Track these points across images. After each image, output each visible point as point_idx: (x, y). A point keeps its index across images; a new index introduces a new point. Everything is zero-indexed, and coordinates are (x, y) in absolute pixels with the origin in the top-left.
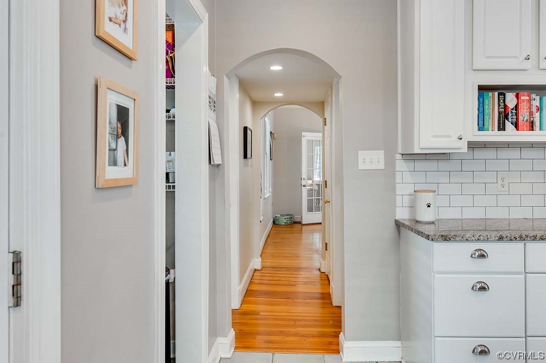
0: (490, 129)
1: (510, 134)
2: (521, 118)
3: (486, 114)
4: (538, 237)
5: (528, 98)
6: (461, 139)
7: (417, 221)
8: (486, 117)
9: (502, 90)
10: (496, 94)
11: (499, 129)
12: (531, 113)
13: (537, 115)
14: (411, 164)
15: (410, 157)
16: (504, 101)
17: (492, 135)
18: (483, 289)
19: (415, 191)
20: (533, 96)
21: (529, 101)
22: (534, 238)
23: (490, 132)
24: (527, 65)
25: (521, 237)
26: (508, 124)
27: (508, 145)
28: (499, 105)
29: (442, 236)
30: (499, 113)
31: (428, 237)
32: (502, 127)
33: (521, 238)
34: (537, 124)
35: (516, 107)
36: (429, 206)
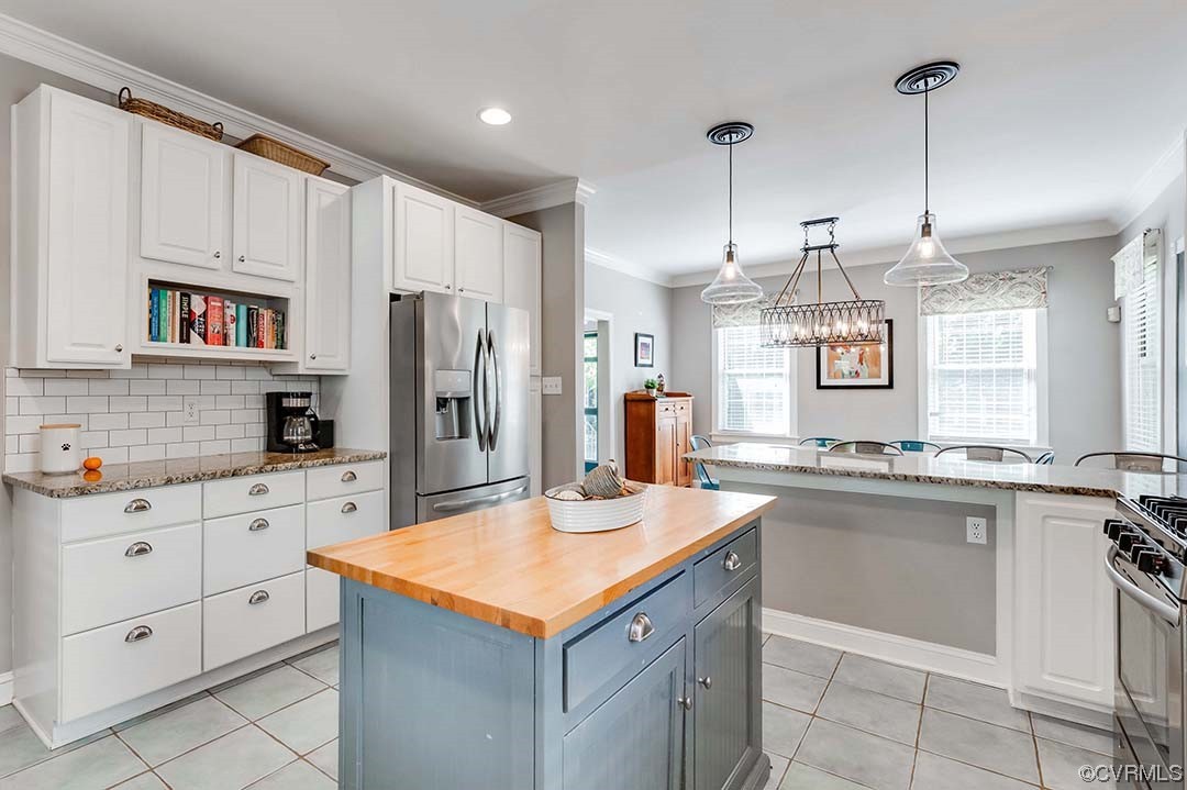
0: (169, 338)
1: (197, 348)
2: (210, 328)
3: (162, 319)
4: (218, 474)
5: (220, 304)
6: (120, 350)
7: (45, 474)
8: (162, 323)
9: (186, 290)
10: (178, 293)
11: (182, 341)
12: (224, 324)
13: (233, 326)
14: (38, 385)
15: (29, 373)
16: (189, 304)
17: (171, 347)
18: (141, 551)
19: (41, 427)
20: (227, 303)
21: (223, 308)
22: (214, 476)
23: (168, 344)
24: (217, 263)
25: (196, 476)
26: (194, 336)
27: (200, 362)
28: (182, 310)
29: (77, 488)
30: (182, 319)
31: (51, 493)
32: (185, 339)
33: (197, 478)
34: (233, 337)
35: (205, 314)
36: (66, 449)
